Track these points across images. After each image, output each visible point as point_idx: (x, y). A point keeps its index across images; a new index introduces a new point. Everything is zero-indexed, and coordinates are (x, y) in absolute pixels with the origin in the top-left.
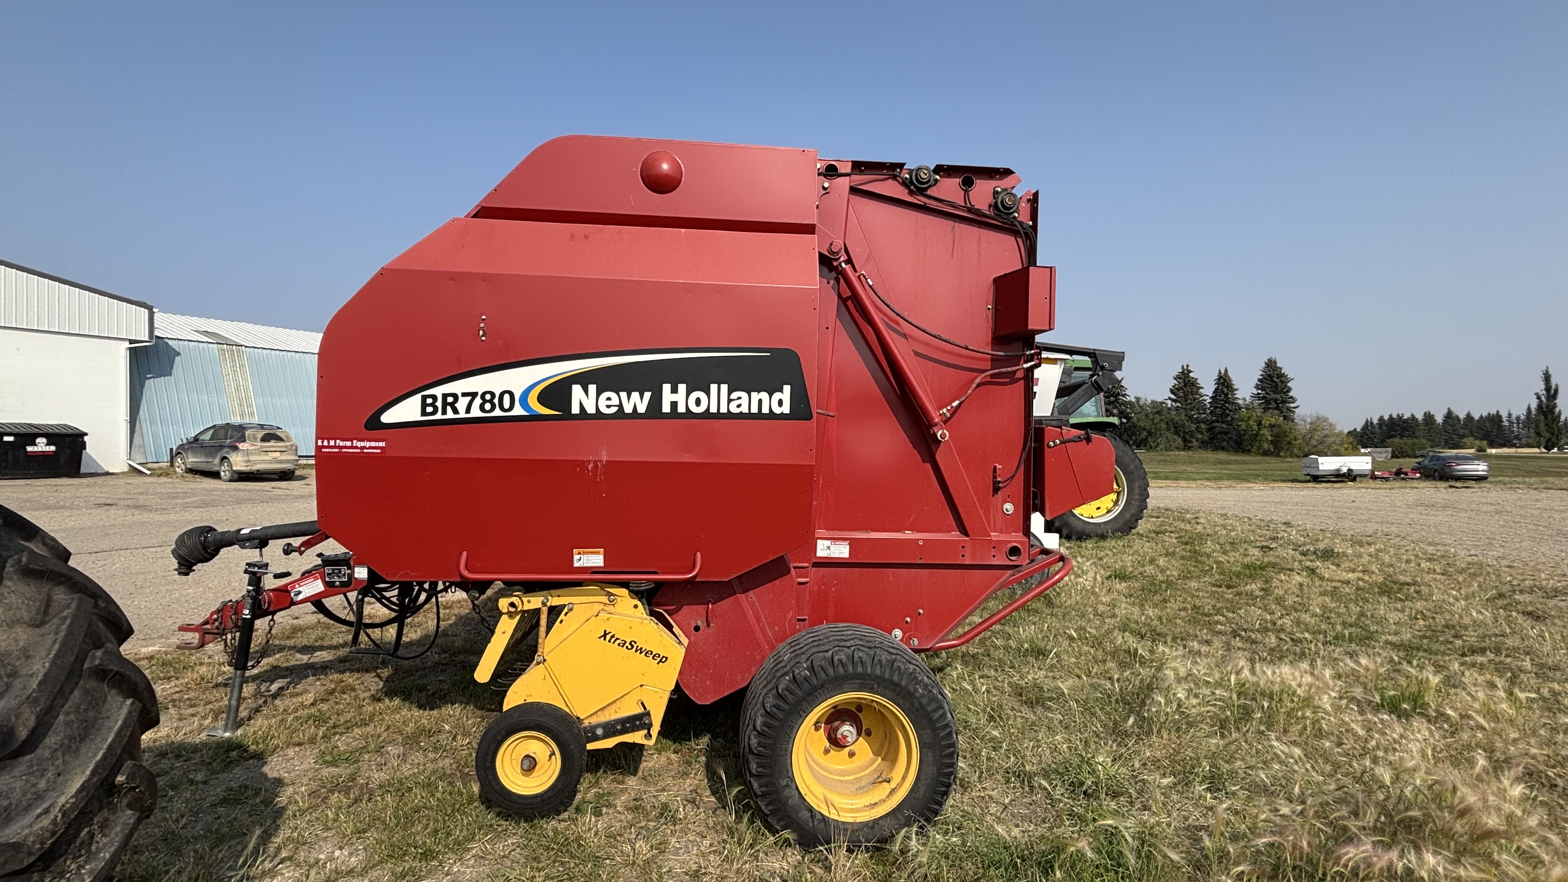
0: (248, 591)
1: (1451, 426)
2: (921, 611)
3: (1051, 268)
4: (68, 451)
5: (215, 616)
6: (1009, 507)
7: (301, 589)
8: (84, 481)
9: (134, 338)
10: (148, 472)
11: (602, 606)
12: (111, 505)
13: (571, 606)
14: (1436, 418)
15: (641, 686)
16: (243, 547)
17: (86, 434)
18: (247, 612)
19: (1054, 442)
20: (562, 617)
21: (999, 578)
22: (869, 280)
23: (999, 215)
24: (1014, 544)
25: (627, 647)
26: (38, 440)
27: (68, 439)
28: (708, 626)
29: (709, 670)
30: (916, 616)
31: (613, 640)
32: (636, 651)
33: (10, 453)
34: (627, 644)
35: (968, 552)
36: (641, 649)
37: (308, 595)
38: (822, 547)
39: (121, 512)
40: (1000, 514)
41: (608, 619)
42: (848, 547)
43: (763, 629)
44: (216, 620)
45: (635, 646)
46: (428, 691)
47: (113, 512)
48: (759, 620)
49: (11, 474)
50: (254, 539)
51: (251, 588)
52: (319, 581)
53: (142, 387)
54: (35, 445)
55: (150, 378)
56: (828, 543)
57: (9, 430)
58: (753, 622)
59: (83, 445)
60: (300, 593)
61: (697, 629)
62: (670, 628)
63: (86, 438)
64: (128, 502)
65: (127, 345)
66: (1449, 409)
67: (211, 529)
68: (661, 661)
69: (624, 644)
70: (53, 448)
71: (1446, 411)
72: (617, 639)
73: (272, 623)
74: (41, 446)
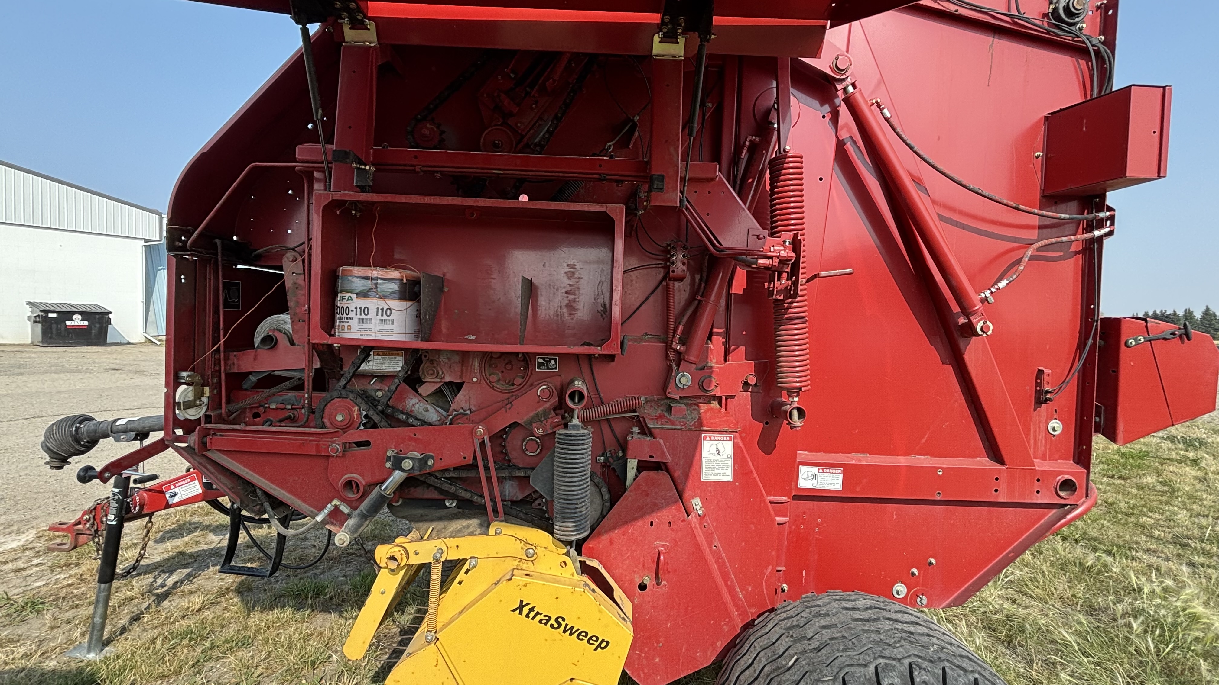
0: (114, 494)
1: (1208, 321)
2: (933, 561)
3: (1164, 88)
4: (98, 326)
5: (87, 517)
6: (1056, 426)
7: (177, 490)
8: (109, 349)
9: (147, 238)
10: (159, 343)
11: (516, 563)
12: (117, 370)
13: (473, 562)
14: (1195, 314)
15: (572, 679)
16: (118, 440)
17: (111, 313)
18: (112, 517)
19: (1135, 340)
20: (461, 575)
21: (1040, 519)
22: (886, 111)
23: (1058, 27)
24: (1067, 477)
25: (552, 626)
26: (75, 317)
27: (97, 316)
28: (658, 584)
29: (658, 643)
30: (924, 566)
31: (532, 614)
32: (565, 631)
33: (54, 326)
34: (552, 621)
35: (1003, 487)
36: (572, 628)
37: (184, 497)
38: (805, 476)
39: (124, 376)
40: (1043, 434)
41: (525, 585)
42: (841, 476)
43: (731, 590)
44: (88, 521)
45: (563, 624)
46: (326, 594)
47: (117, 375)
48: (725, 577)
49: (56, 343)
50: (131, 431)
51: (117, 490)
52: (196, 482)
53: (155, 277)
54: (73, 320)
55: (160, 270)
56: (814, 470)
57: (52, 309)
58: (719, 580)
59: (109, 321)
60: (175, 494)
61: (643, 587)
62: (608, 591)
63: (111, 316)
64: (131, 368)
65: (142, 243)
66: (1207, 307)
67: (86, 418)
68: (599, 646)
69: (548, 621)
70: (86, 323)
71: (1205, 308)
72: (538, 613)
73: (150, 525)
74: (77, 321)
